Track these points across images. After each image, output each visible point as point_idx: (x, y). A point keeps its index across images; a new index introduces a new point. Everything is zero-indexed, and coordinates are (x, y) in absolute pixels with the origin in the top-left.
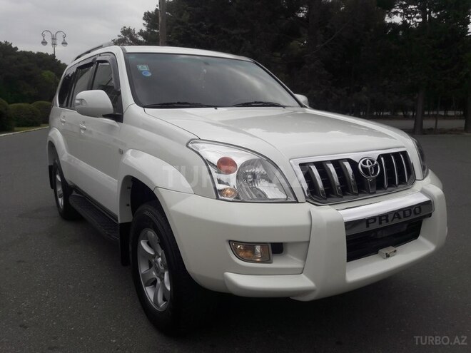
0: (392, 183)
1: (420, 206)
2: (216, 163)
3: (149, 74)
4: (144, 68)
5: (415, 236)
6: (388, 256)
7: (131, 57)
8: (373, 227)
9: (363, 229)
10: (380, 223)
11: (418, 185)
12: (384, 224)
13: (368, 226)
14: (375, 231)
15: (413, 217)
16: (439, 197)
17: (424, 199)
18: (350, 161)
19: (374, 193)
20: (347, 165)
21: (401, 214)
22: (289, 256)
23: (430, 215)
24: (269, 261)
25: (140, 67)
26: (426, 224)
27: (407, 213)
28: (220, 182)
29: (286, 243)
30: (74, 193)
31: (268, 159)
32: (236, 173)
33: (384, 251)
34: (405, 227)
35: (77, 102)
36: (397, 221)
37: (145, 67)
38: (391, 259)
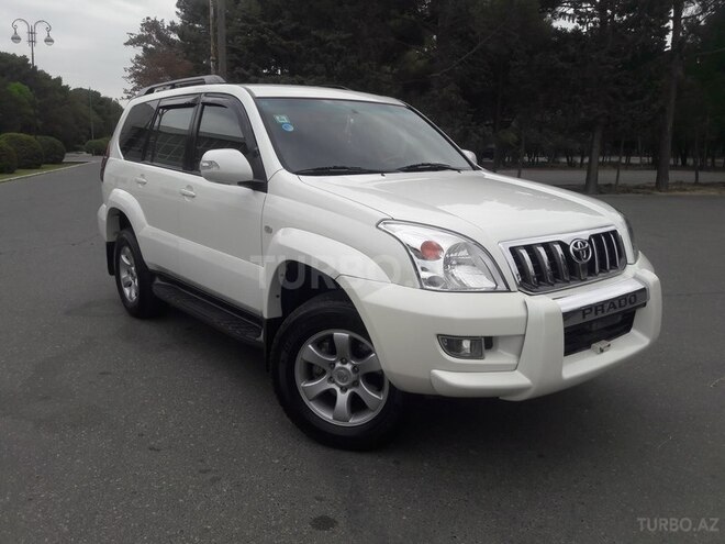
0: (603, 268)
1: (634, 294)
2: (419, 248)
3: (291, 129)
4: (282, 119)
5: (627, 329)
6: (602, 351)
7: (264, 104)
8: (590, 318)
9: (578, 320)
10: (596, 314)
11: (630, 270)
12: (600, 315)
13: (584, 317)
14: (591, 322)
15: (629, 306)
16: (655, 284)
17: (639, 286)
18: (561, 243)
19: (585, 280)
20: (558, 247)
21: (617, 303)
22: (499, 350)
23: (645, 305)
24: (481, 356)
25: (278, 118)
26: (640, 315)
27: (623, 302)
28: (423, 269)
29: (497, 337)
30: (158, 281)
31: (477, 244)
32: (442, 260)
33: (597, 346)
34: (620, 318)
35: (204, 164)
36: (613, 311)
37: (284, 117)
38: (604, 354)
